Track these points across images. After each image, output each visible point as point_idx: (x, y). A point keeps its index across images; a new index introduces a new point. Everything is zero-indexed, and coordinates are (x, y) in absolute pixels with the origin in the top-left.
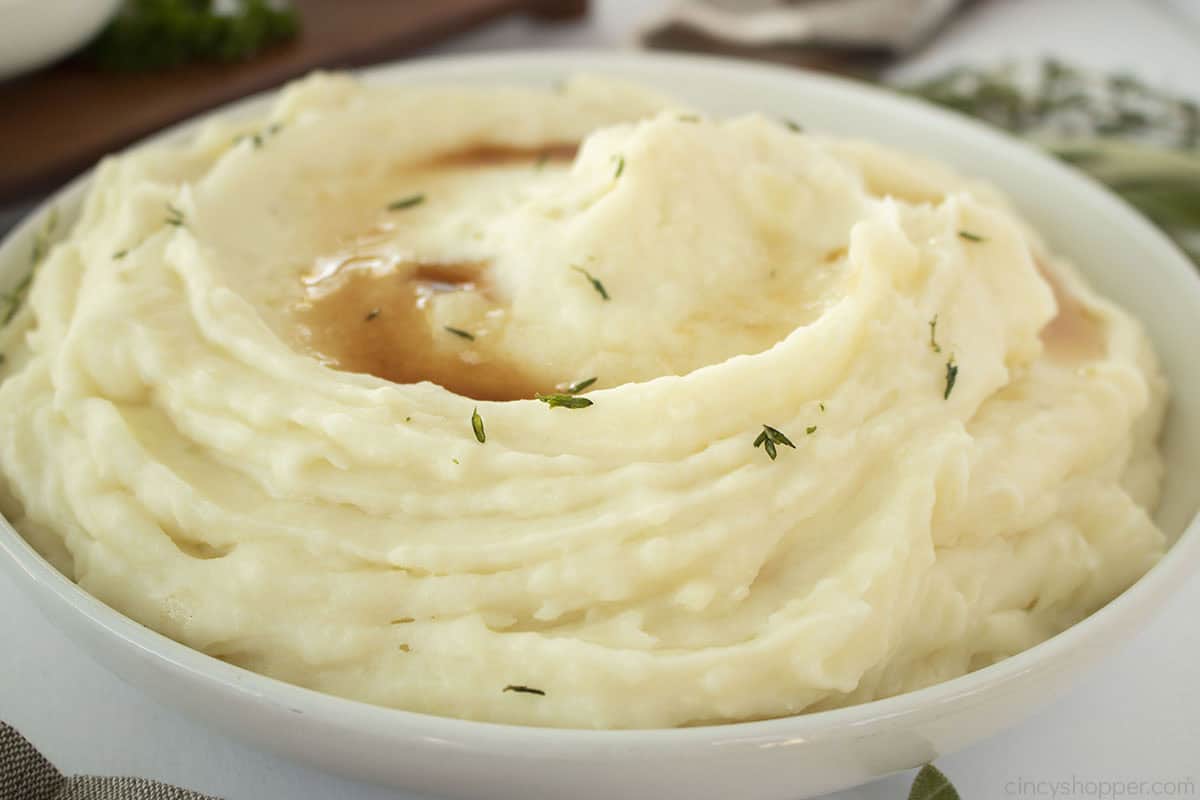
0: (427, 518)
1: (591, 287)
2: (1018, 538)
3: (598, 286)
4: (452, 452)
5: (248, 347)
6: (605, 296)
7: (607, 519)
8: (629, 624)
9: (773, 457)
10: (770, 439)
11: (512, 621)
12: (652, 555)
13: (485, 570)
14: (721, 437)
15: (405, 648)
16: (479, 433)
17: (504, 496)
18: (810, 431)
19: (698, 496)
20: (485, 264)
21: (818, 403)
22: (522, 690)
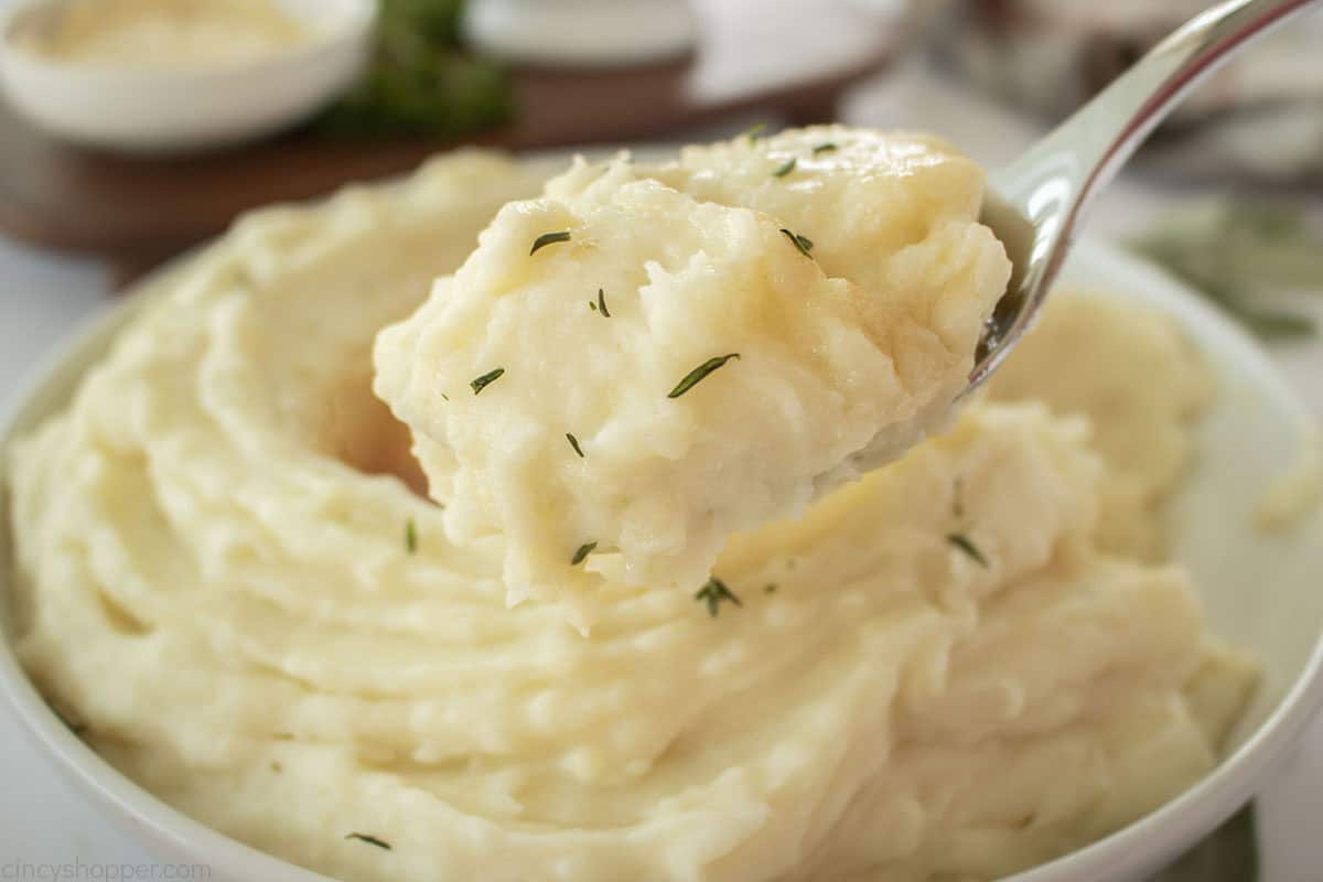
2: (1016, 742)
5: (230, 419)
7: (503, 661)
8: (498, 787)
9: (713, 615)
10: (716, 593)
11: (385, 758)
12: (539, 711)
13: (371, 696)
15: (276, 768)
16: (411, 542)
17: (413, 617)
18: (770, 589)
22: (369, 839)
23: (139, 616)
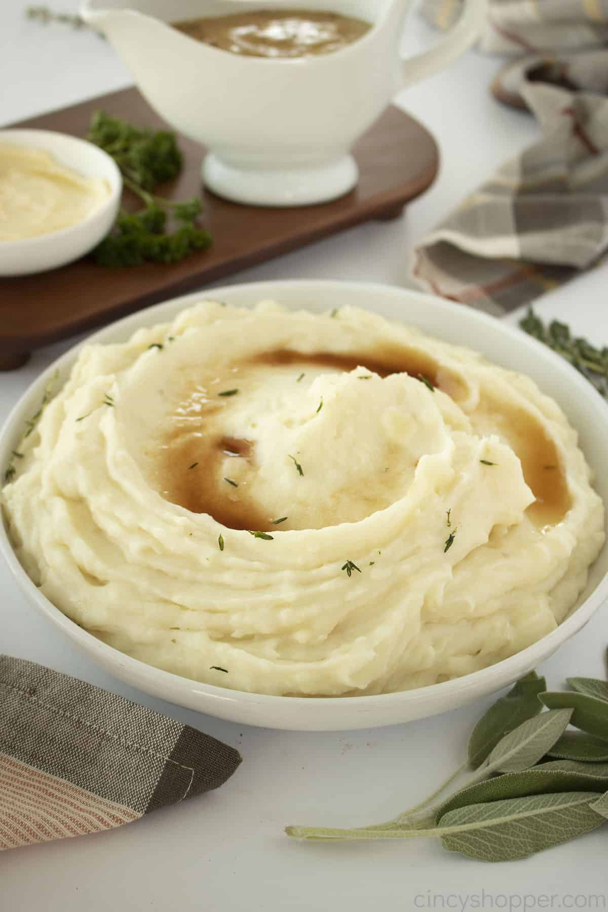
0: (193, 582)
1: (296, 467)
2: (474, 621)
3: (299, 468)
4: (207, 552)
5: (128, 485)
6: (301, 473)
7: (267, 596)
8: (269, 647)
9: (350, 575)
10: (350, 567)
11: (220, 636)
12: (284, 616)
13: (213, 611)
14: (330, 562)
15: (174, 641)
16: (221, 545)
17: (227, 578)
18: (372, 564)
19: (311, 590)
20: (252, 443)
21: (378, 550)
22: (219, 669)
23: (101, 577)
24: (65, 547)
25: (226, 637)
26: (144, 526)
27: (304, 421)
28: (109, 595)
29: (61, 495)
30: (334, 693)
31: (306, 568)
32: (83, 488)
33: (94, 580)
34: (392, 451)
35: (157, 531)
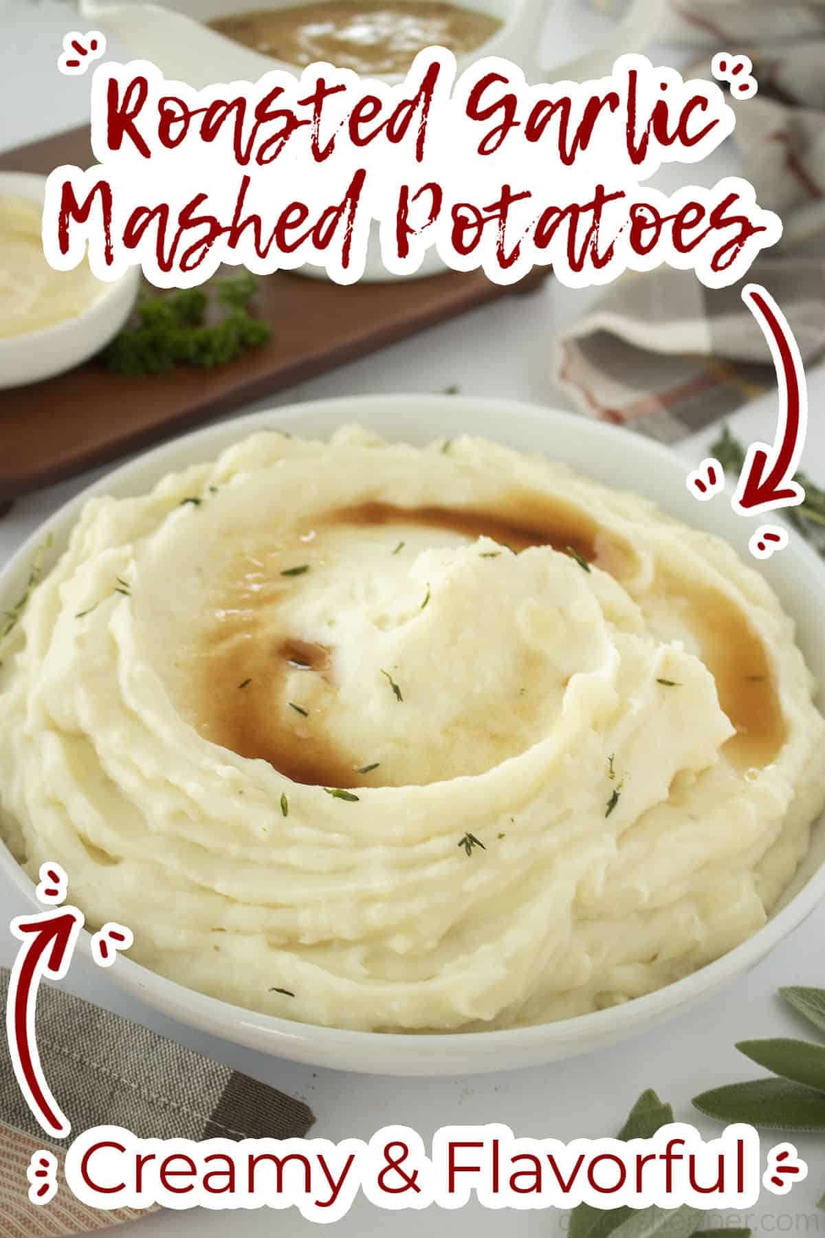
0: (245, 862)
1: (391, 689)
2: (648, 914)
3: (396, 690)
4: (264, 820)
5: (149, 717)
6: (399, 697)
7: (350, 886)
8: (353, 959)
9: (469, 854)
10: (469, 842)
11: (283, 941)
12: (375, 916)
13: (272, 906)
14: (441, 834)
15: (217, 948)
16: (285, 809)
17: (293, 856)
18: (501, 836)
19: (413, 876)
20: (329, 650)
21: (509, 815)
22: (281, 991)
23: (112, 852)
24: (59, 806)
25: (290, 943)
26: (174, 779)
27: (402, 620)
28: (124, 878)
29: (55, 728)
30: (447, 1026)
31: (408, 843)
32: (85, 718)
33: (101, 855)
34: (530, 662)
35: (192, 788)
